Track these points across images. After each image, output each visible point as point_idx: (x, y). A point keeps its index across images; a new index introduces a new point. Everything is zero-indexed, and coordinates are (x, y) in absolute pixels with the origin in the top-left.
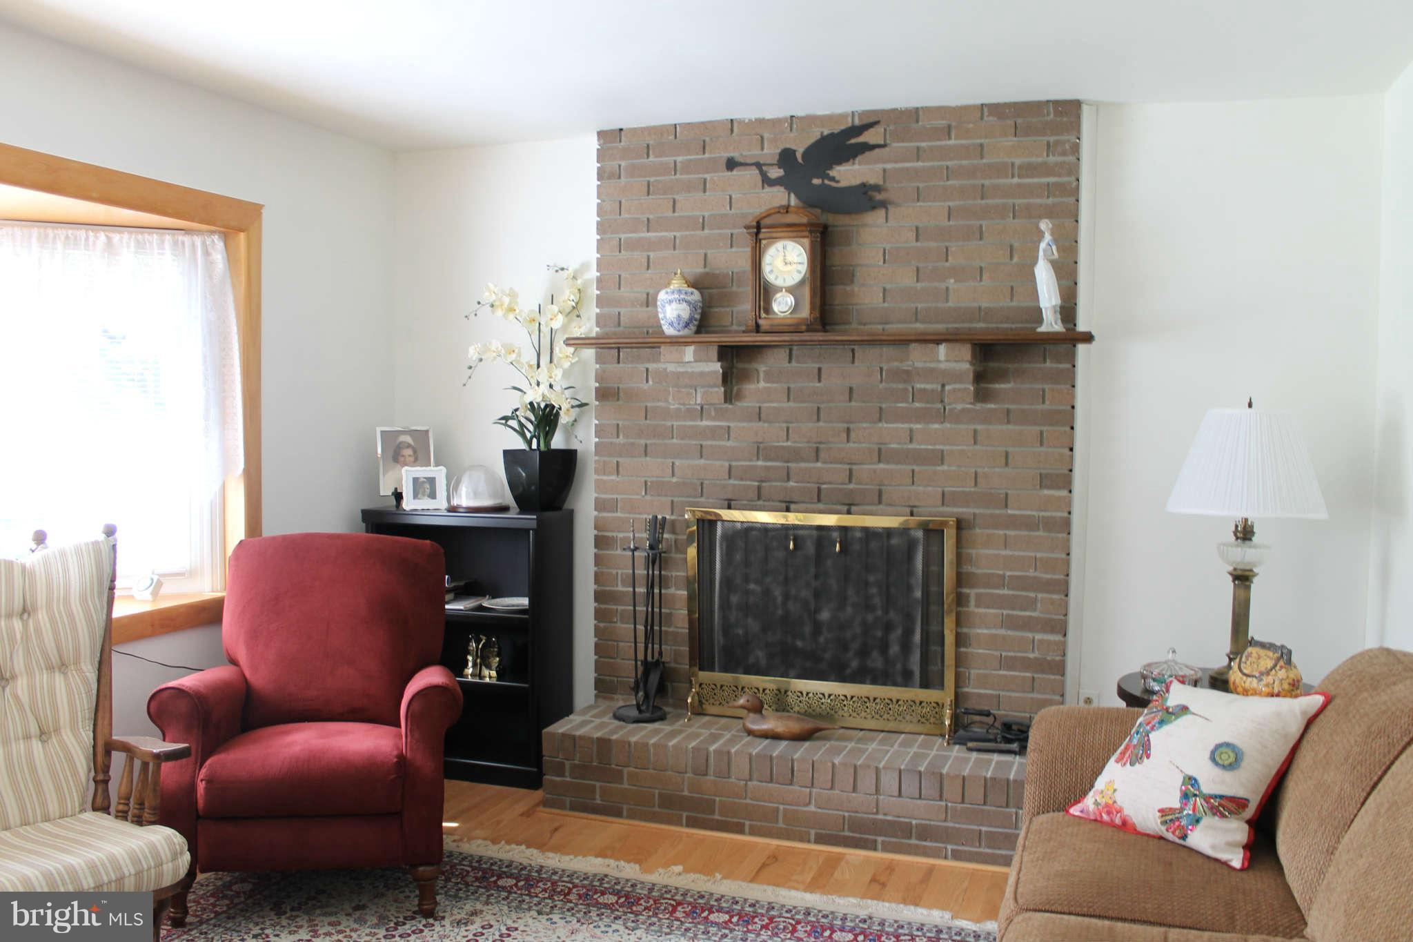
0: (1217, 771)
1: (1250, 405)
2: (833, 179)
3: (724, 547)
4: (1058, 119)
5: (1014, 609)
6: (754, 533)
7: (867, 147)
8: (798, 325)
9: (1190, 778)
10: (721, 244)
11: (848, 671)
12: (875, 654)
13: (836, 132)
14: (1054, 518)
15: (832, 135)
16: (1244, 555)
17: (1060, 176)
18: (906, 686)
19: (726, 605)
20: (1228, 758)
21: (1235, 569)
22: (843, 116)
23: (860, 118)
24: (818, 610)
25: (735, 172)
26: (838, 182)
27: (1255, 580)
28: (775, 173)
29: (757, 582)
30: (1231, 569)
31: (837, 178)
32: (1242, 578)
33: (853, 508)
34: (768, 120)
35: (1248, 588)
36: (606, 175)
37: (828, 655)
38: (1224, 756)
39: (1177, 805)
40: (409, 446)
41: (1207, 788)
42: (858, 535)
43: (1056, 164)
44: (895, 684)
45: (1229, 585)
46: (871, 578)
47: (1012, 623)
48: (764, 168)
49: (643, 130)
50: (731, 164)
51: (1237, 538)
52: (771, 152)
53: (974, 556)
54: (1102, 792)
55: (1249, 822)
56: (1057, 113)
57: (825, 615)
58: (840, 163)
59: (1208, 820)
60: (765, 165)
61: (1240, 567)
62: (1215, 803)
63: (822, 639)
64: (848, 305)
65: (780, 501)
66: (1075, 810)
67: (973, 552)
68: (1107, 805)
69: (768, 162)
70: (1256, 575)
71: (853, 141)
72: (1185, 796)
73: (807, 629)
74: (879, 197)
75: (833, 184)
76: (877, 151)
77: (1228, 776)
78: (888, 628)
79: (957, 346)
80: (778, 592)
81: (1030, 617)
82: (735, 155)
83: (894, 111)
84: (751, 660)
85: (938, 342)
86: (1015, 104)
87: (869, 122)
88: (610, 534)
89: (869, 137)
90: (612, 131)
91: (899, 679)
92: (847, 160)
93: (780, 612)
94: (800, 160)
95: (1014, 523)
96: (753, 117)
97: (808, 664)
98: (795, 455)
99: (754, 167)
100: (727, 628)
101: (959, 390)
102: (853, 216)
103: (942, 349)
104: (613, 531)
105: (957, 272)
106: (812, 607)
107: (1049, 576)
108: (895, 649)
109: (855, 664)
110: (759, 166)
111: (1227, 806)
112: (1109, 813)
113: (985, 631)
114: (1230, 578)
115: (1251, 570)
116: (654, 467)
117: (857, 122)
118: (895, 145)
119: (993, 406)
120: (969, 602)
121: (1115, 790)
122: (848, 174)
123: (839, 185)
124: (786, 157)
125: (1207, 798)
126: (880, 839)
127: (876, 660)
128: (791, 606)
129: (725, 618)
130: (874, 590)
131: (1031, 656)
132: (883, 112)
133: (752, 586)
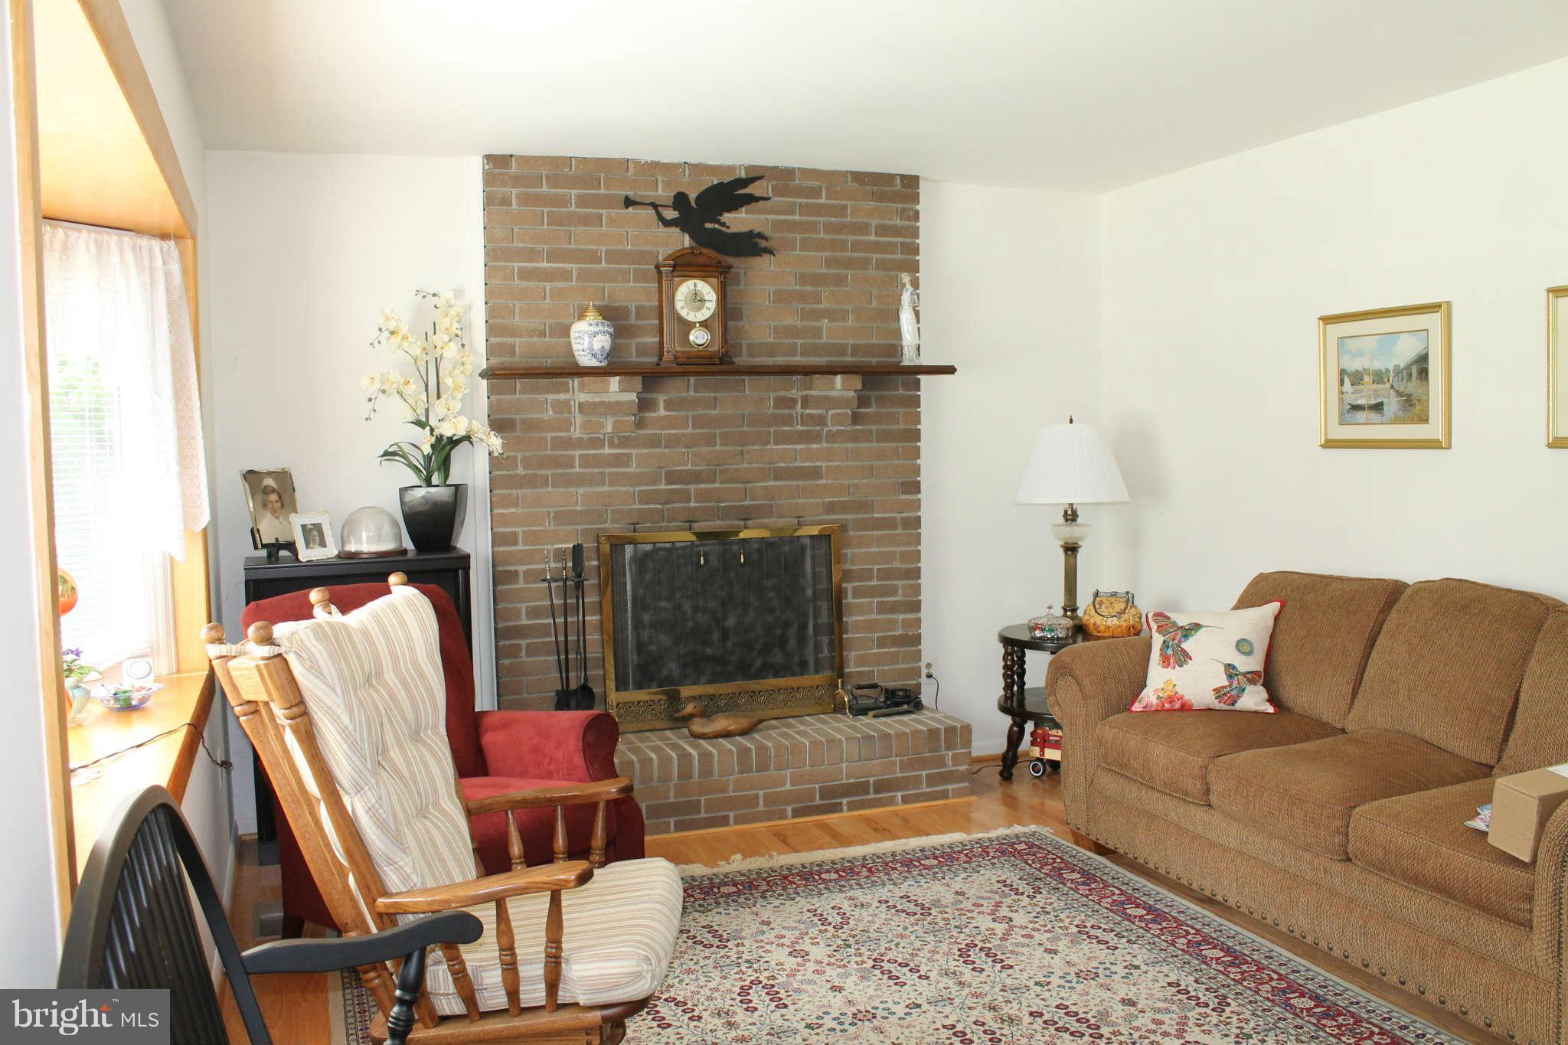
0: (1244, 657)
1: (1071, 421)
2: (723, 224)
3: (634, 569)
4: (904, 190)
5: (882, 596)
6: (661, 553)
7: (751, 199)
8: (711, 358)
9: (1229, 665)
10: (620, 279)
11: (753, 670)
12: (776, 650)
13: (725, 181)
14: (909, 517)
15: (721, 184)
16: (1071, 532)
17: (905, 237)
18: (802, 674)
19: (638, 625)
20: (1246, 648)
21: (1066, 543)
22: (731, 169)
23: (747, 173)
24: (725, 618)
25: (631, 209)
26: (728, 227)
27: (1080, 551)
28: (671, 214)
29: (669, 599)
30: (1062, 543)
31: (727, 224)
32: (1071, 549)
33: (749, 522)
34: (664, 164)
35: (1075, 556)
36: (497, 201)
37: (734, 659)
38: (1244, 647)
39: (1226, 683)
40: (273, 491)
41: (1242, 669)
42: (756, 546)
43: (903, 228)
44: (794, 674)
45: (1060, 556)
46: (769, 583)
47: (882, 608)
48: (659, 208)
49: (537, 158)
50: (629, 202)
51: (1067, 521)
52: (663, 193)
53: (849, 556)
54: (1163, 689)
55: (1263, 685)
56: (904, 186)
57: (731, 622)
58: (729, 211)
59: (1249, 688)
60: (661, 206)
61: (1070, 541)
62: (1249, 676)
63: (729, 644)
64: (741, 339)
65: (684, 522)
66: (1137, 707)
67: (849, 552)
68: (1169, 697)
69: (664, 204)
70: (1080, 547)
71: (741, 192)
72: (1230, 677)
73: (716, 636)
74: (763, 244)
75: (724, 229)
76: (761, 202)
77: (1249, 659)
78: (787, 625)
79: (851, 376)
80: (687, 607)
81: (895, 601)
82: (631, 194)
83: (776, 168)
84: (665, 673)
85: (835, 373)
86: (872, 174)
87: (755, 175)
88: (512, 568)
89: (752, 189)
90: (503, 157)
91: (797, 669)
92: (736, 209)
93: (690, 624)
94: (693, 204)
95: (879, 524)
96: (650, 159)
97: (718, 669)
98: (695, 477)
99: (651, 207)
100: (640, 647)
101: (840, 414)
102: (743, 259)
103: (839, 379)
104: (515, 565)
105: (830, 314)
106: (720, 615)
107: (907, 566)
108: (792, 643)
109: (759, 662)
110: (655, 206)
111: (1252, 677)
112: (1170, 702)
113: (860, 618)
114: (1061, 551)
115: (1076, 543)
116: (556, 497)
117: (743, 175)
118: (775, 199)
119: (860, 427)
120: (847, 595)
121: (1175, 686)
122: (737, 221)
123: (730, 231)
124: (680, 200)
125: (1245, 674)
126: (845, 801)
127: (778, 657)
128: (699, 616)
129: (638, 637)
130: (772, 594)
131: (897, 633)
132: (766, 168)
133: (663, 604)
